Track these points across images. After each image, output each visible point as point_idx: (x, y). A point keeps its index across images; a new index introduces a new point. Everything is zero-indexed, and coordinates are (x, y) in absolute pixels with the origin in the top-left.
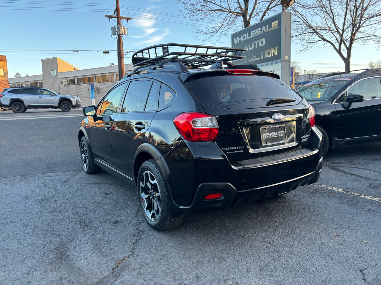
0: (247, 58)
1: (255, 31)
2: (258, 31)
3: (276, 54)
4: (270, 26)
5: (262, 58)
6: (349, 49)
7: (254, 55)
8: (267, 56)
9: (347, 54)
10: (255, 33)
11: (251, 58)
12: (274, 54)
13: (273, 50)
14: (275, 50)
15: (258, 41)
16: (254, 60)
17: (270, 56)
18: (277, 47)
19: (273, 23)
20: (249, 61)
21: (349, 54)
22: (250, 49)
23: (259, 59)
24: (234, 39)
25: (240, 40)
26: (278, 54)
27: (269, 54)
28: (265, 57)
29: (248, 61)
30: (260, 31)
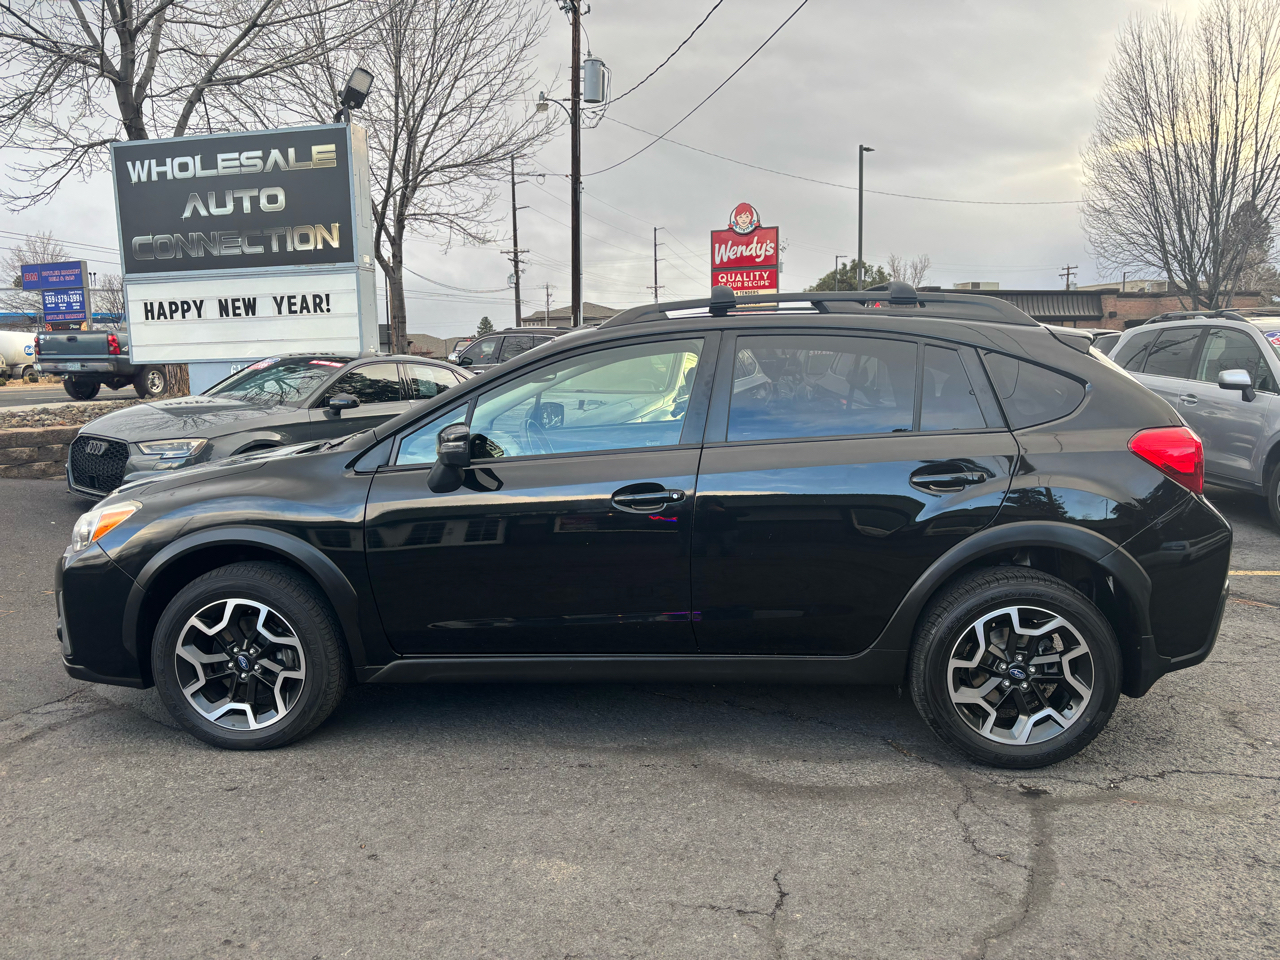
0: (200, 239)
1: (236, 155)
2: (248, 158)
3: (335, 244)
4: (304, 155)
5: (275, 248)
6: (396, 242)
7: (240, 235)
8: (294, 245)
9: (394, 256)
10: (237, 163)
11: (224, 243)
12: (325, 242)
13: (321, 232)
14: (330, 232)
15: (255, 193)
16: (237, 251)
17: (310, 247)
18: (337, 225)
19: (315, 149)
20: (215, 253)
21: (397, 256)
22: (215, 211)
23: (260, 249)
24: (129, 164)
25: (161, 175)
26: (340, 244)
27: (305, 239)
28: (290, 248)
29: (207, 252)
30: (259, 162)
